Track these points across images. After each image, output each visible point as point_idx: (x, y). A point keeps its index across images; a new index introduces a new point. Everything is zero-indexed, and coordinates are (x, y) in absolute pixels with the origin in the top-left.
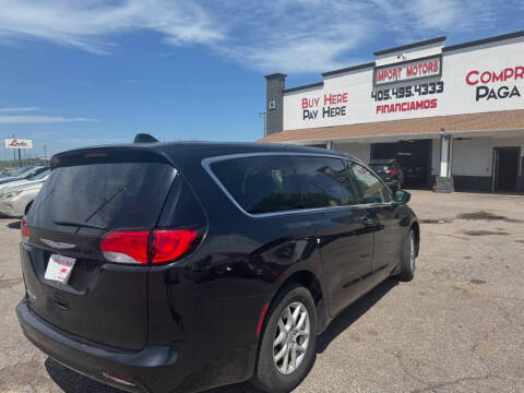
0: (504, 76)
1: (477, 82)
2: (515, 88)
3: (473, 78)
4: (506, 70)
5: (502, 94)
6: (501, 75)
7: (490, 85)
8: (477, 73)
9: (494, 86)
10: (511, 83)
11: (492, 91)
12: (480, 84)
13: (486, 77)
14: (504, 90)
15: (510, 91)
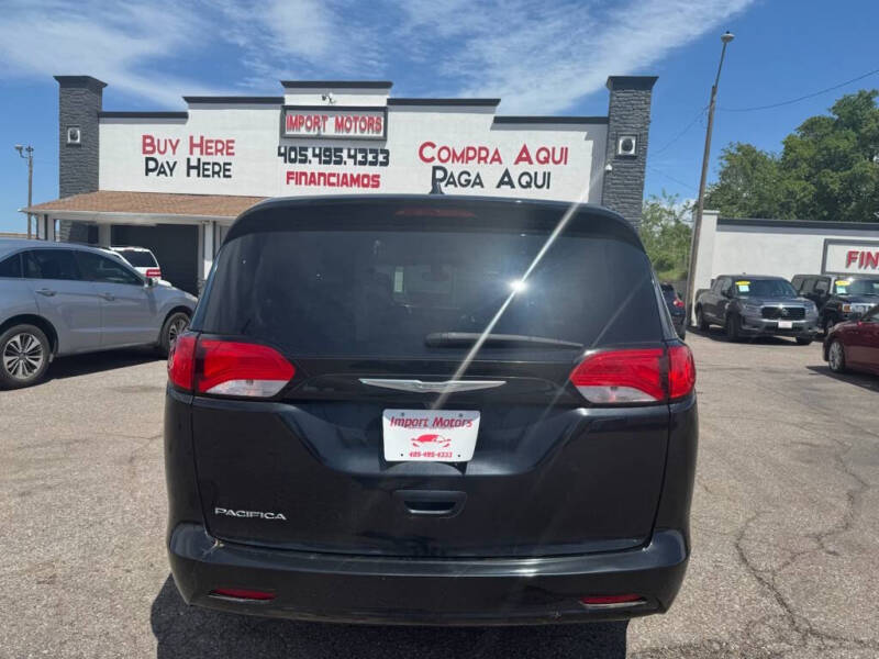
0: (464, 157)
1: (433, 159)
2: (478, 176)
3: (428, 152)
4: (469, 149)
5: (463, 182)
6: (462, 155)
7: (449, 166)
8: (433, 146)
9: (455, 168)
10: (473, 167)
11: (452, 175)
12: (437, 163)
13: (444, 155)
14: (464, 177)
15: (473, 178)
